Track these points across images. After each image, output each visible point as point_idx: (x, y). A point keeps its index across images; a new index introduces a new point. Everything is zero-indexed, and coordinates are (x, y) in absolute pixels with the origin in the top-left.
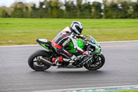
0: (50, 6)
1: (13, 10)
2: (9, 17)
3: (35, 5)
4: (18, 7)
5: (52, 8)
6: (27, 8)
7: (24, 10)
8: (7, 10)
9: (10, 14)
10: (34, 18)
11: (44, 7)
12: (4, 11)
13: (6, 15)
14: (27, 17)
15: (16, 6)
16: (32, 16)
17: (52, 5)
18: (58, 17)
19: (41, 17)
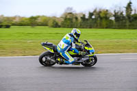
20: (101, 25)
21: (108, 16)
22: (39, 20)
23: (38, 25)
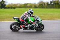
0: (55, 3)
1: (39, 5)
2: (37, 8)
3: (48, 3)
4: (41, 3)
5: (56, 4)
6: (45, 4)
7: (44, 5)
8: (36, 5)
9: (37, 7)
10: (48, 8)
11: (52, 3)
12: (35, 5)
13: (36, 7)
14: (45, 8)
15: (40, 3)
16: (47, 8)
17: (56, 2)
18: (58, 8)
19: (51, 8)
20: (55, 7)
21: (59, 3)
22: (28, 5)
23: (28, 7)
